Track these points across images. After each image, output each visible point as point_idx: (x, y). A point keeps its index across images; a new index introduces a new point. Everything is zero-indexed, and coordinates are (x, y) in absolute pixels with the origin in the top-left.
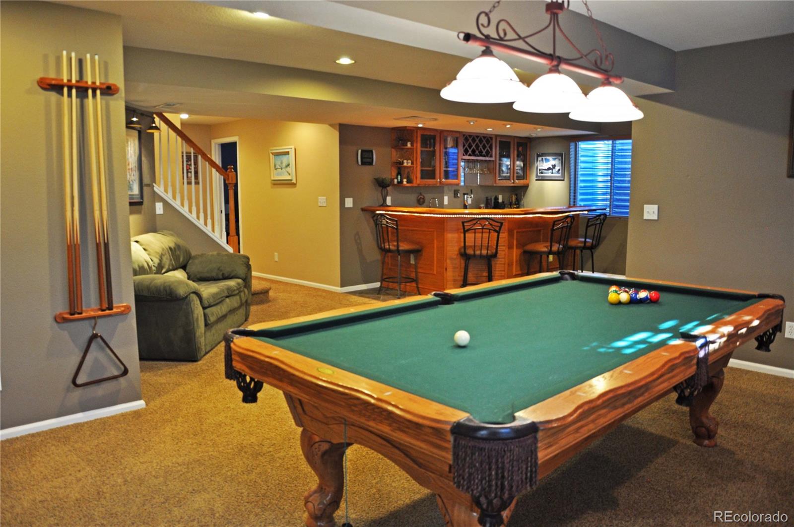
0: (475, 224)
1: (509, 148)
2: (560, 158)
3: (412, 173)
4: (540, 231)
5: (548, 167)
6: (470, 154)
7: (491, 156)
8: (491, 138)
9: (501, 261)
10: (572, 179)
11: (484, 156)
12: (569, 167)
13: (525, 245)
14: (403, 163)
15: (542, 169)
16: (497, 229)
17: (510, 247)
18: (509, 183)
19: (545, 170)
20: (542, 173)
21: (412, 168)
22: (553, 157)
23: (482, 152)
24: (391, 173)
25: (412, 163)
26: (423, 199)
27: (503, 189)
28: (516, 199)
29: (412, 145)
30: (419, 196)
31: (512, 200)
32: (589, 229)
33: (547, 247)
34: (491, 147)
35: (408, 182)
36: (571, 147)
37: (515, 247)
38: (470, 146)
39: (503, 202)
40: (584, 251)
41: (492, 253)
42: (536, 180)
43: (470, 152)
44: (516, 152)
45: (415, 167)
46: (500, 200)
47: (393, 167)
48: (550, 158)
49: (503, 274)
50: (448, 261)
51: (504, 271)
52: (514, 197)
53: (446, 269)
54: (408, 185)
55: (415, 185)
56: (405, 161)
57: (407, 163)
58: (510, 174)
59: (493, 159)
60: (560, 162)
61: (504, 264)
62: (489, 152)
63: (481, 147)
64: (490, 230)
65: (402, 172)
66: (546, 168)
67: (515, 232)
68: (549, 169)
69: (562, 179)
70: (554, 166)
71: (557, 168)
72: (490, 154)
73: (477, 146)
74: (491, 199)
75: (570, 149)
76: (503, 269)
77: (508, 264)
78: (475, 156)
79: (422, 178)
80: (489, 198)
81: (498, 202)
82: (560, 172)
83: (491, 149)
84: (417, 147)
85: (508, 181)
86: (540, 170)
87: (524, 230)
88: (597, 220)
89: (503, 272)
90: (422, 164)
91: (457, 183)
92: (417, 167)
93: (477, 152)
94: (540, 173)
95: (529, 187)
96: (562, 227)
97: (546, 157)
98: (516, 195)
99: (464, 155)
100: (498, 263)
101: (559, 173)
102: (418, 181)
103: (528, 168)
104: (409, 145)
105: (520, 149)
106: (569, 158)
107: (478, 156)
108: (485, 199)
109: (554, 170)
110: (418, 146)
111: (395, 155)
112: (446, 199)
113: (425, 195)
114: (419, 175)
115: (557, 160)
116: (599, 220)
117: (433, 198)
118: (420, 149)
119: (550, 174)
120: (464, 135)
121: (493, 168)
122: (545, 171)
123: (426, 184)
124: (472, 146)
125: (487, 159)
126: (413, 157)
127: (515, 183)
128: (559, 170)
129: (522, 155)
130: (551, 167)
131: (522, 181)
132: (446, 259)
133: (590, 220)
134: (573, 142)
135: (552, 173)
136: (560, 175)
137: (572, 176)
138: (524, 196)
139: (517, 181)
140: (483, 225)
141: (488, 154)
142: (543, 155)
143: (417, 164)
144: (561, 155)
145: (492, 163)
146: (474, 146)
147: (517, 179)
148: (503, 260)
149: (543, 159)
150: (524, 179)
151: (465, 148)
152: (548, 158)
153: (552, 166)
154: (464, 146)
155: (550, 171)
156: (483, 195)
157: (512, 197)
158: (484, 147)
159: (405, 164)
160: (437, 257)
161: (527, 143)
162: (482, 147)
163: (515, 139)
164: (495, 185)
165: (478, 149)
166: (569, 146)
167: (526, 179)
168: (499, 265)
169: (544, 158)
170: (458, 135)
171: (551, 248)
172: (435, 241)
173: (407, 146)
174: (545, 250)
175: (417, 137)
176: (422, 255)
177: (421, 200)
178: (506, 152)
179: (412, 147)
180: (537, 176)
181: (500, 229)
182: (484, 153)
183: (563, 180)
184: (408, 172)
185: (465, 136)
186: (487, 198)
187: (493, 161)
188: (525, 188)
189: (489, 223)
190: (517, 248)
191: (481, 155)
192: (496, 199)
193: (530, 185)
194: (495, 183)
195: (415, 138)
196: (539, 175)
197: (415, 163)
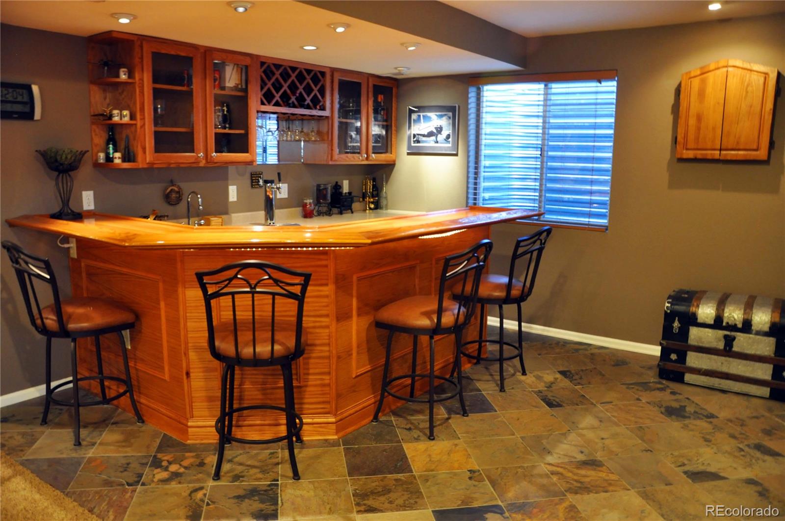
0: (230, 280)
1: (359, 95)
2: (450, 114)
3: (134, 139)
4: (412, 268)
5: (429, 130)
6: (277, 101)
7: (323, 108)
8: (323, 74)
9: (322, 351)
10: (472, 153)
11: (308, 107)
12: (467, 131)
13: (379, 306)
14: (110, 117)
15: (418, 135)
16: (297, 290)
17: (342, 316)
18: (359, 160)
19: (424, 136)
20: (418, 142)
21: (133, 129)
22: (438, 113)
23: (305, 100)
24: (92, 139)
25: (132, 117)
26: (178, 192)
27: (350, 170)
28: (374, 186)
29: (131, 75)
30: (166, 189)
31: (366, 189)
32: (517, 261)
33: (427, 314)
34: (322, 91)
35: (124, 159)
36: (470, 96)
37: (355, 313)
38: (278, 87)
39: (350, 193)
40: (504, 306)
41: (288, 348)
42: (409, 154)
43: (277, 97)
44: (371, 103)
45: (139, 125)
46: (346, 189)
47: (94, 127)
48: (432, 115)
49: (327, 382)
50: (192, 355)
51: (329, 373)
52: (370, 184)
53: (188, 374)
54: (126, 165)
55: (140, 164)
56: (116, 112)
57: (122, 116)
58: (361, 144)
59: (326, 113)
60: (451, 121)
61: (329, 358)
62: (320, 101)
63: (301, 89)
64: (274, 294)
65: (117, 137)
66: (426, 134)
67: (355, 278)
68: (431, 134)
69: (455, 152)
70: (439, 130)
71: (445, 133)
72: (321, 104)
73: (293, 87)
74: (326, 189)
75: (467, 98)
76: (327, 370)
77: (339, 357)
78: (288, 105)
79: (158, 149)
80: (322, 187)
81: (341, 193)
82: (450, 140)
83: (323, 96)
84: (142, 80)
85: (357, 155)
86: (414, 136)
87: (375, 272)
88: (534, 242)
89: (327, 377)
90: (157, 120)
91: (248, 160)
92: (143, 126)
93: (293, 99)
94: (414, 142)
95: (396, 166)
96: (466, 272)
97: (424, 114)
98: (374, 180)
99: (263, 103)
100: (314, 355)
101: (449, 142)
102: (147, 155)
103: (394, 132)
104: (123, 77)
105: (380, 98)
106: (467, 115)
107: (294, 106)
108: (315, 188)
109: (439, 135)
110: (145, 79)
111: (98, 99)
112: (233, 193)
113: (182, 185)
114: (149, 142)
115: (444, 118)
116: (539, 242)
117: (193, 192)
118: (151, 85)
119: (433, 144)
120: (263, 64)
121: (328, 132)
122: (424, 139)
123: (170, 164)
124: (281, 86)
125: (315, 112)
126: (135, 103)
127: (370, 158)
128: (448, 137)
129: (383, 109)
130: (435, 131)
131: (383, 155)
132: (187, 349)
133: (522, 244)
134: (473, 85)
135: (437, 142)
136: (450, 145)
137: (472, 148)
138: (387, 182)
139: (373, 155)
140: (253, 282)
141: (316, 103)
142: (421, 108)
143: (143, 119)
144: (452, 109)
145: (326, 122)
146: (285, 87)
147: (374, 153)
148: (326, 348)
149: (419, 116)
150: (386, 152)
151: (265, 89)
152: (429, 114)
153: (436, 128)
154: (263, 84)
155: (433, 138)
156: (310, 181)
157: (366, 185)
158: (309, 90)
159: (116, 119)
160: (168, 342)
161: (392, 89)
162: (304, 89)
163: (370, 80)
164: (331, 163)
165: (294, 93)
166: (468, 93)
167: (391, 154)
168: (317, 361)
169: (421, 114)
170: (248, 61)
171: (439, 319)
172: (162, 304)
173: (118, 76)
174: (425, 322)
175: (142, 58)
176: (140, 332)
177: (174, 195)
178: (353, 102)
179: (130, 81)
180: (409, 147)
181: (304, 291)
182: (308, 101)
183: (456, 155)
184: (127, 137)
185: (265, 66)
186: (318, 186)
187: (327, 117)
188: (389, 167)
189: (270, 278)
190: (359, 315)
191: (302, 106)
192: (337, 187)
193: (397, 163)
194: (331, 160)
195: (137, 60)
196: (413, 144)
197: (138, 116)
